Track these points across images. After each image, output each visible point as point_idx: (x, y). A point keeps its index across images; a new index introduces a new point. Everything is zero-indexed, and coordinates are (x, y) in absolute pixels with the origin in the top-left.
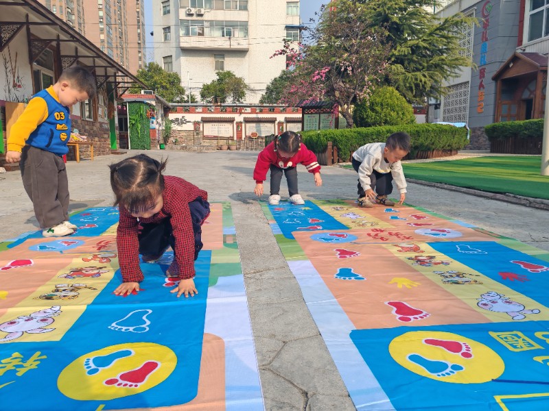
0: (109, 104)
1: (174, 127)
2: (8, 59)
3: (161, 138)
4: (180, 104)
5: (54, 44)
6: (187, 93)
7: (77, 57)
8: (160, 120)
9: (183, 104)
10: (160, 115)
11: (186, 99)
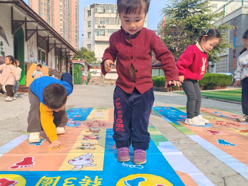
0: (66, 64)
1: (92, 75)
2: (29, 45)
3: (86, 80)
4: (95, 65)
5: (47, 39)
6: (98, 60)
7: (55, 44)
8: (86, 72)
9: (96, 65)
10: (86, 70)
11: (97, 63)
